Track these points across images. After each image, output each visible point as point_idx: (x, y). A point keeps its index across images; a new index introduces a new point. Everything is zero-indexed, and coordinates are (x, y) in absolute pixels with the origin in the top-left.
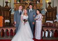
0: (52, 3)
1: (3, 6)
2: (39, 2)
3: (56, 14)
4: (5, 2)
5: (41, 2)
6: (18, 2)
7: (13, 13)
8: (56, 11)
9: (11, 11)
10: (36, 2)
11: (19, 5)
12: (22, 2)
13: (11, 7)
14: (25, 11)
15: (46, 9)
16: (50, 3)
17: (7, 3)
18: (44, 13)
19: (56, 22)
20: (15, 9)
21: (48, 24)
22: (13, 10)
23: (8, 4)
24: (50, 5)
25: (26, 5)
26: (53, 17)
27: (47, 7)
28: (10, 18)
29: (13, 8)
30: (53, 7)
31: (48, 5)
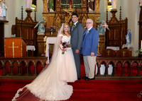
0: (119, 11)
1: (22, 18)
3: (126, 34)
4: (24, 10)
5: (96, 9)
7: (41, 32)
8: (126, 27)
9: (38, 27)
10: (88, 9)
11: (53, 15)
12: (58, 10)
13: (37, 21)
15: (107, 23)
16: (114, 12)
17: (29, 11)
18: (102, 30)
20: (46, 23)
21: (108, 52)
23: (32, 14)
25: (66, 16)
26: (120, 40)
30: (120, 18)
31: (110, 15)
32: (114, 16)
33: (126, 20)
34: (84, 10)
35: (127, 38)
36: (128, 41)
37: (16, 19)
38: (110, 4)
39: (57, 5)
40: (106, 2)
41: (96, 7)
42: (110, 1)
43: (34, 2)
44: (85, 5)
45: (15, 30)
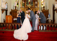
0: (45, 7)
3: (48, 15)
8: (48, 12)
11: (24, 8)
12: (25, 6)
19: (48, 20)
27: (42, 10)
30: (46, 9)
31: (43, 8)
32: (44, 9)
33: (48, 10)
34: (34, 7)
35: (49, 16)
36: (49, 17)
37: (11, 9)
38: (42, 5)
39: (25, 5)
40: (41, 4)
41: (38, 6)
42: (42, 4)
43: (18, 4)
44: (34, 5)
45: (11, 13)
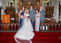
0: (50, 3)
1: (9, 6)
2: (39, 2)
5: (40, 2)
6: (21, 3)
8: (53, 10)
11: (22, 5)
13: (15, 7)
14: (27, 10)
15: (45, 8)
16: (48, 3)
20: (19, 8)
22: (17, 10)
23: (13, 4)
24: (48, 5)
25: (27, 5)
26: (50, 15)
27: (46, 7)
28: (15, 17)
29: (17, 8)
34: (35, 3)
